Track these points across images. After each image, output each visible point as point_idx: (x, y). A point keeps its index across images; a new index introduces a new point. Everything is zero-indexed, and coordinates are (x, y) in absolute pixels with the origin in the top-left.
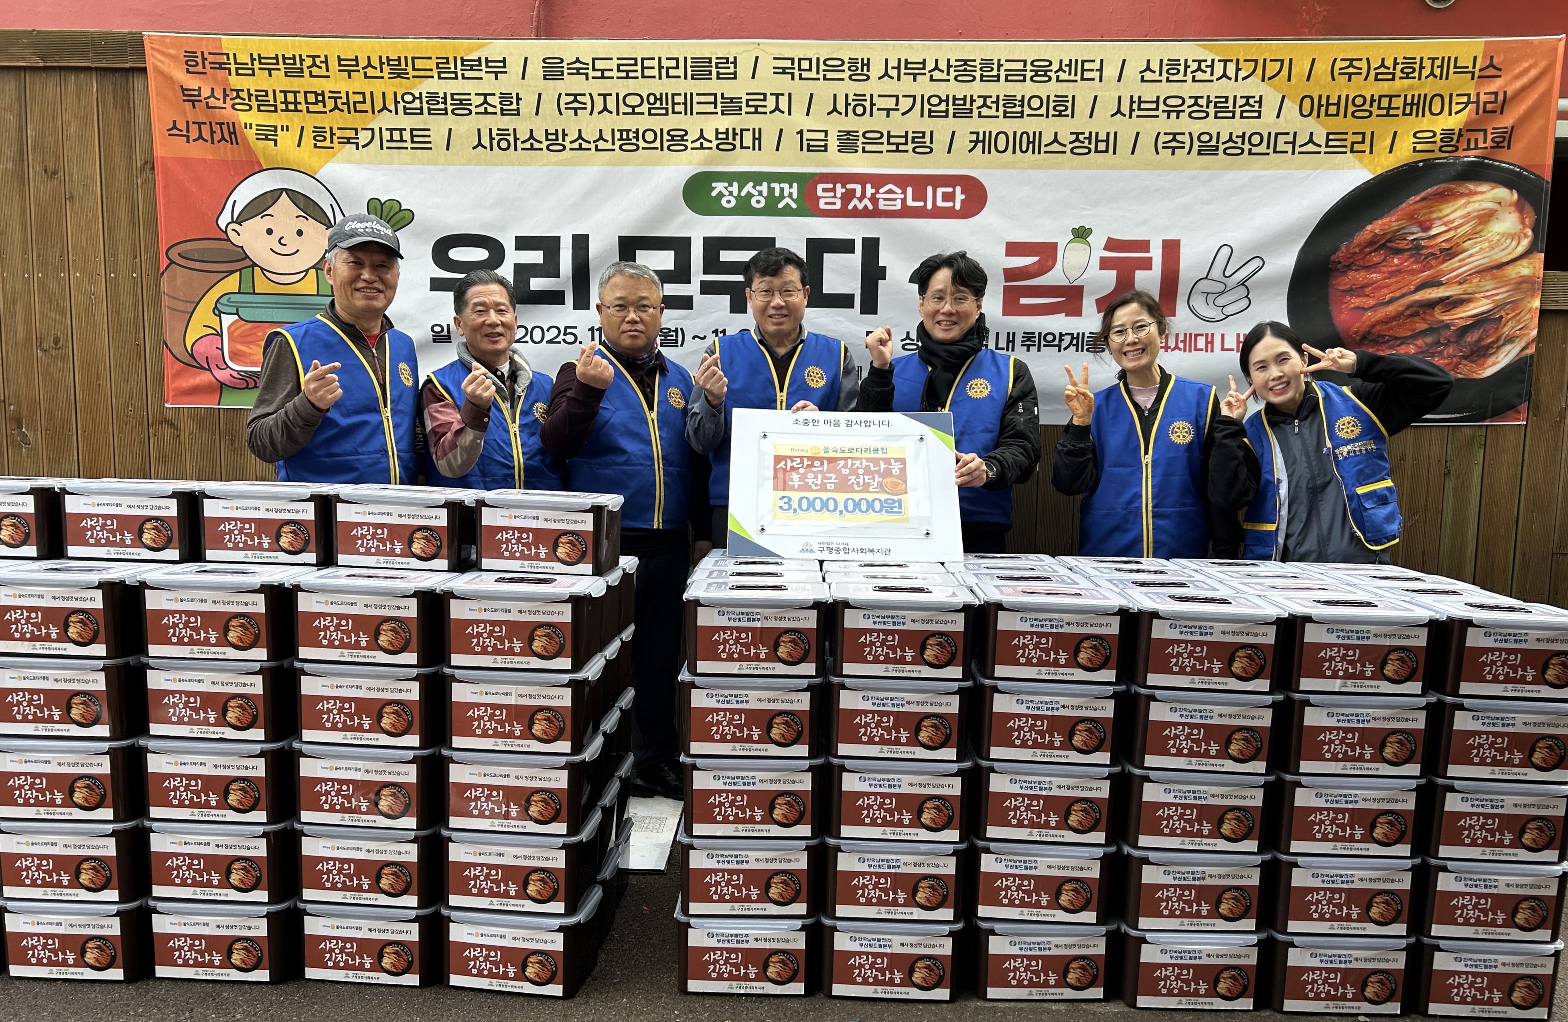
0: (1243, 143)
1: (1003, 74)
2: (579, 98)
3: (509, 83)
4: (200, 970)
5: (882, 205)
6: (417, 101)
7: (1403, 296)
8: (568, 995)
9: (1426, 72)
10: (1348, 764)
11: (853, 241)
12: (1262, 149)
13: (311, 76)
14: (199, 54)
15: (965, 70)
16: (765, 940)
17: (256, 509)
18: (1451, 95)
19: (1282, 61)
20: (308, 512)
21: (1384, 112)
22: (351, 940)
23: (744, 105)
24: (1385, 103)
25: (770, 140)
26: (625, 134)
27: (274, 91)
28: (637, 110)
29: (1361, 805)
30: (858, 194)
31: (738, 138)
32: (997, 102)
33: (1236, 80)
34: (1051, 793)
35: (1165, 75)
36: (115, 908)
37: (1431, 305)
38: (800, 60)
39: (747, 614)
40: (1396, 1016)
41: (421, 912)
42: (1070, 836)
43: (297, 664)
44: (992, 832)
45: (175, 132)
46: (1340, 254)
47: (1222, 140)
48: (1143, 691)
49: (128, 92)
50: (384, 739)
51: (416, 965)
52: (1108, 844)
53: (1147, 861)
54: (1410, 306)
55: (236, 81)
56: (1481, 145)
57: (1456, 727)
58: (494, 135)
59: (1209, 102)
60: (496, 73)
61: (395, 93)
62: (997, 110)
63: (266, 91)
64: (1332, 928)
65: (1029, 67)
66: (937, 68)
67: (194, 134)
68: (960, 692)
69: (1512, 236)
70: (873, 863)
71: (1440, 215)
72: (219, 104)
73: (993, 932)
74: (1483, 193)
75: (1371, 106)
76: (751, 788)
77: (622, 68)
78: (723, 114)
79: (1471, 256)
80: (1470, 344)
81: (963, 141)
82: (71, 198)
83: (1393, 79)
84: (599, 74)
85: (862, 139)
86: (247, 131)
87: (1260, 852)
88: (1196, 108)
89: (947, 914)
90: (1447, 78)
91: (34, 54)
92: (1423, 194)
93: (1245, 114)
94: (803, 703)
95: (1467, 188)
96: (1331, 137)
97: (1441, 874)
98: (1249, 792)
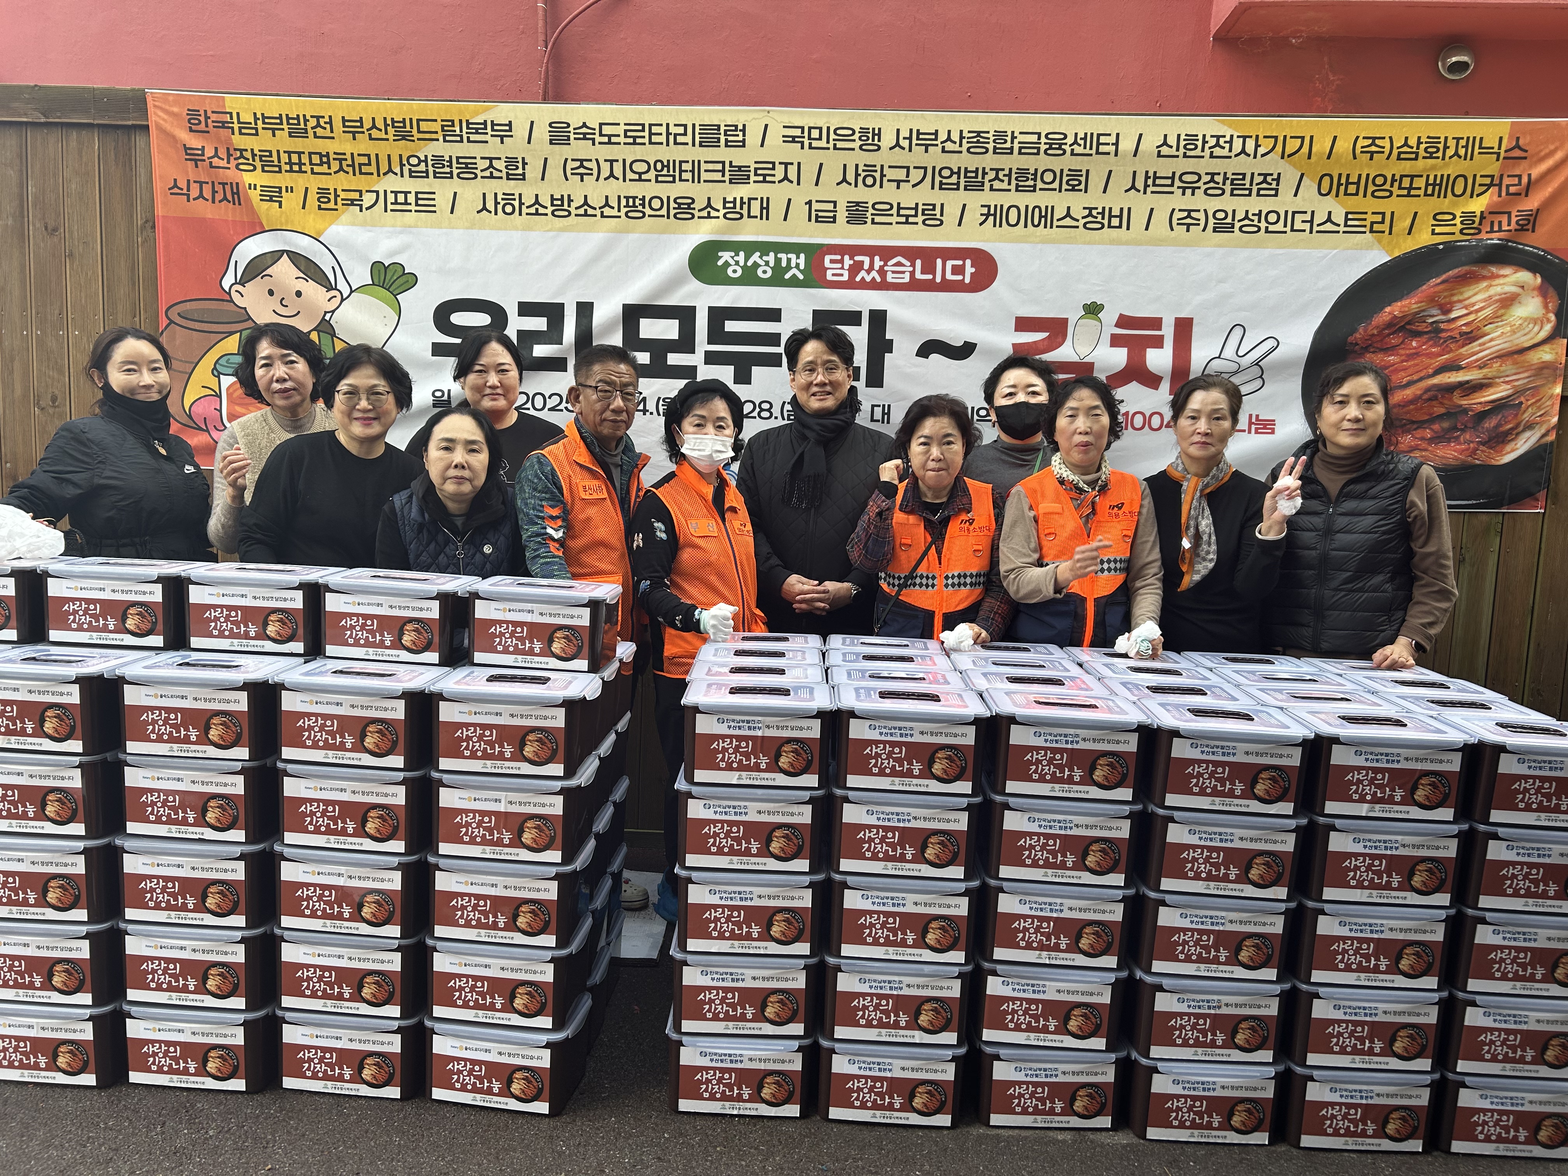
0: (1259, 221)
1: (1016, 146)
2: (585, 164)
3: (515, 147)
4: (175, 1077)
5: (890, 278)
6: (423, 164)
7: (1421, 379)
8: (555, 1112)
9: (1450, 152)
10: (1375, 892)
11: (860, 313)
12: (1280, 227)
13: (316, 136)
14: (202, 113)
15: (978, 142)
16: (760, 1060)
17: (242, 596)
18: (1475, 176)
19: (1303, 138)
20: (296, 600)
21: (1405, 192)
22: (331, 1050)
23: (752, 174)
24: (1406, 183)
25: (777, 209)
26: (631, 200)
27: (278, 151)
28: (644, 177)
29: (1387, 935)
30: (866, 266)
31: (745, 207)
32: (1009, 175)
33: (1255, 157)
34: (1062, 915)
35: (1182, 150)
36: (88, 1012)
37: (1450, 389)
38: (810, 128)
39: (748, 722)
40: (1418, 1153)
41: (404, 1023)
42: (1081, 960)
43: (280, 765)
44: (1000, 953)
45: (176, 190)
46: (1358, 336)
47: (1237, 218)
48: (1161, 812)
49: (130, 149)
50: (369, 844)
51: (398, 1077)
52: (1119, 968)
53: (1161, 989)
54: (1428, 390)
55: (238, 141)
56: (1505, 227)
57: (1489, 857)
58: (499, 200)
59: (1225, 178)
60: (502, 137)
61: (401, 156)
62: (1009, 184)
63: (270, 152)
64: (1353, 1062)
65: (1043, 140)
66: (949, 139)
67: (195, 193)
68: (969, 808)
69: (1535, 321)
70: (874, 984)
71: (1461, 298)
72: (223, 163)
73: (998, 1058)
74: (1505, 276)
75: (1392, 186)
76: (749, 903)
77: (629, 134)
78: (731, 182)
79: (1491, 340)
80: (1487, 430)
81: (974, 214)
82: (71, 255)
83: (1416, 159)
84: (606, 139)
85: (871, 211)
86: (251, 193)
87: (1279, 981)
88: (1212, 185)
89: (950, 1038)
90: (1471, 159)
91: (35, 109)
92: (1444, 277)
93: (1262, 192)
94: (804, 815)
95: (1489, 271)
96: (1350, 216)
97: (1469, 1009)
98: (1269, 919)
